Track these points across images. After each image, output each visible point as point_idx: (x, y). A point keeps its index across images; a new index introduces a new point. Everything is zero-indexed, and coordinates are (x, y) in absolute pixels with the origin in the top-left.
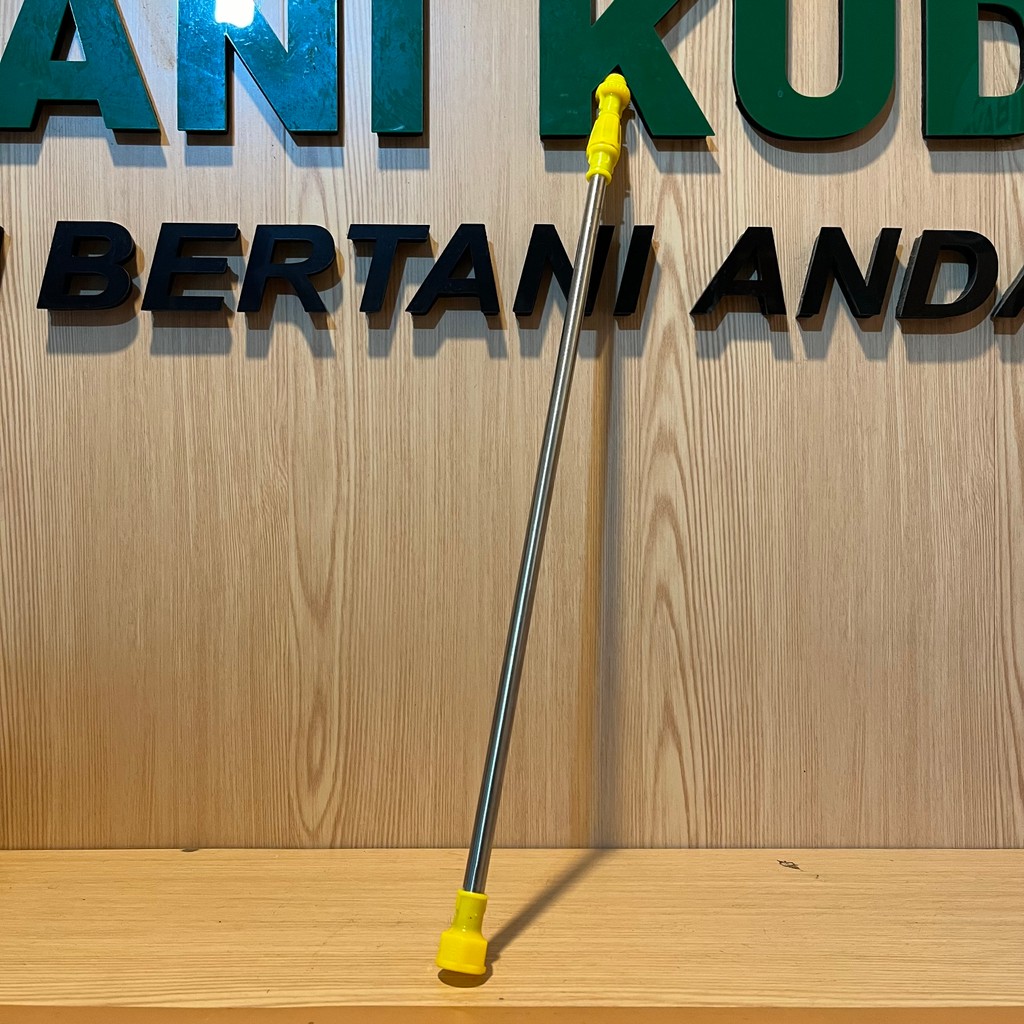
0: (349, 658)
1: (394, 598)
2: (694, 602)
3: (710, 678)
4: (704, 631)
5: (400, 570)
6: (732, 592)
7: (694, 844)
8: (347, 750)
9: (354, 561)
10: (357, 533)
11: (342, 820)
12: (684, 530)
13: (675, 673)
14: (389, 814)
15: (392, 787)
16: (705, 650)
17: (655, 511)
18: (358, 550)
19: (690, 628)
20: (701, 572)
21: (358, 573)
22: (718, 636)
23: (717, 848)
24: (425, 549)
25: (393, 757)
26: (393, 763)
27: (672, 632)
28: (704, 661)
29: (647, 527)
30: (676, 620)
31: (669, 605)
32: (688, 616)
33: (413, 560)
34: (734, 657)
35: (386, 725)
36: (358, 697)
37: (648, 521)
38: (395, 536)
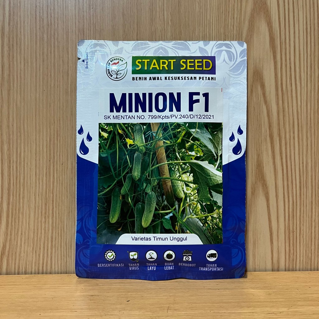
0: (8, 127)
1: (43, 79)
2: (282, 84)
3: (292, 143)
4: (288, 107)
5: (47, 55)
6: (311, 77)
7: (276, 267)
8: (9, 199)
9: (9, 47)
10: (11, 24)
11: (7, 253)
12: (276, 25)
13: (266, 140)
14: (44, 248)
15: (45, 227)
16: (289, 122)
17: (253, 10)
18: (13, 38)
19: (278, 104)
20: (288, 60)
21: (13, 57)
22: (299, 111)
23: (293, 270)
24: (67, 38)
25: (46, 204)
26: (46, 209)
27: (264, 108)
28: (288, 130)
29: (247, 23)
30: (268, 98)
31: (263, 86)
32: (277, 94)
33: (58, 47)
34: (311, 127)
35: (39, 179)
36: (17, 158)
37: (248, 18)
38: (43, 27)
